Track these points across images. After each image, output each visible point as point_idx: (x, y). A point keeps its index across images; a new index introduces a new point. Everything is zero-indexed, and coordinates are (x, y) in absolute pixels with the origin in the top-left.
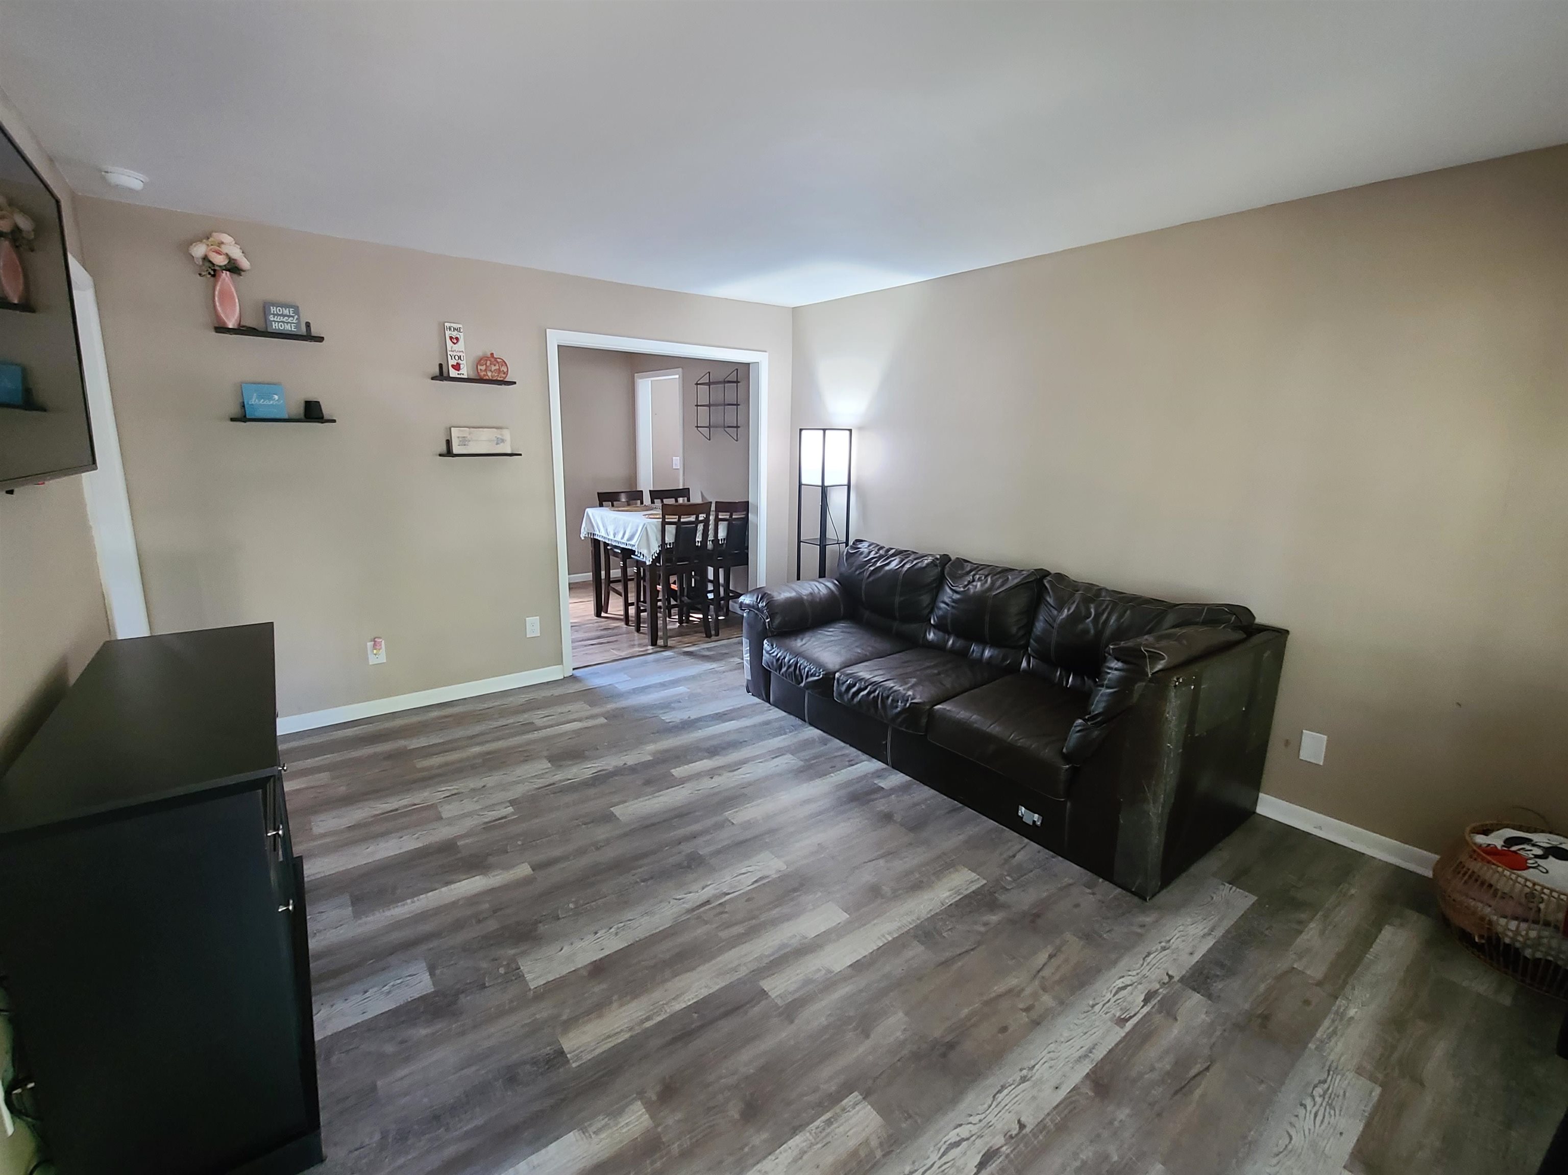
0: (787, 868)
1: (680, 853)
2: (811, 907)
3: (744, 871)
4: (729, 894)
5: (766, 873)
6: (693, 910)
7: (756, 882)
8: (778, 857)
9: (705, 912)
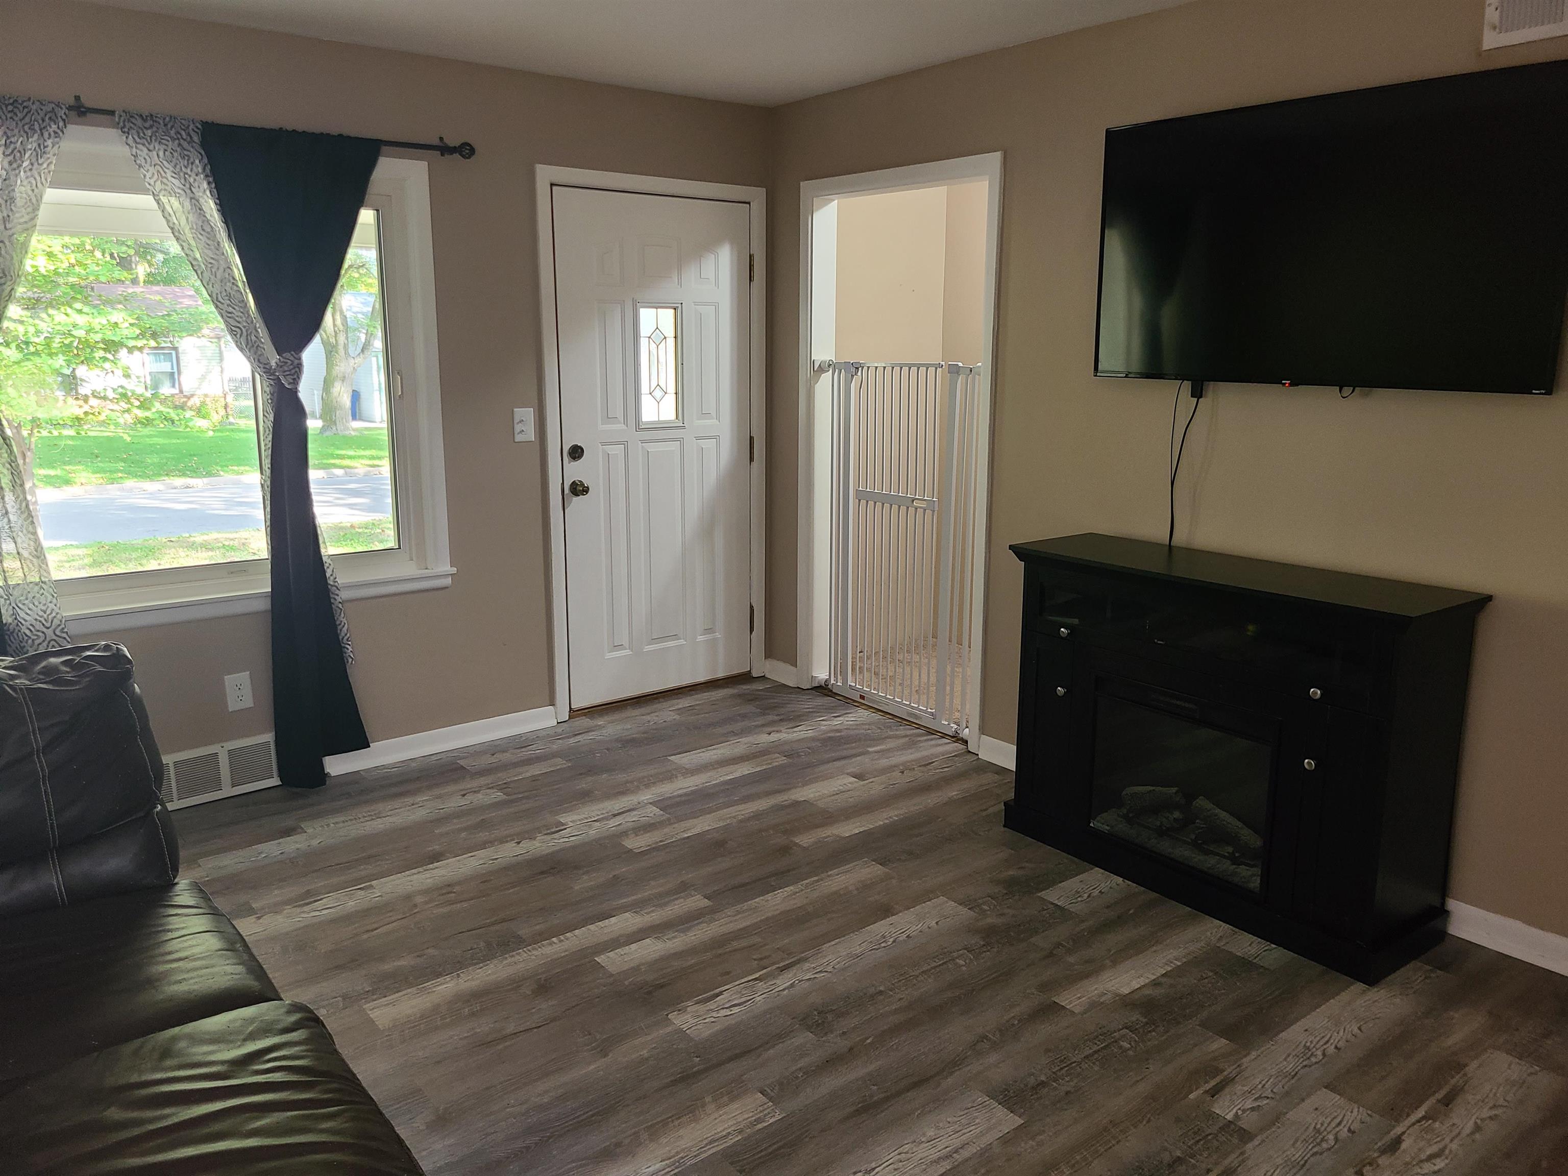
0: (667, 1015)
1: (844, 1033)
2: (642, 967)
3: (736, 1010)
4: (756, 979)
5: (701, 1008)
6: (798, 962)
7: (718, 995)
8: (681, 1031)
9: (783, 960)
